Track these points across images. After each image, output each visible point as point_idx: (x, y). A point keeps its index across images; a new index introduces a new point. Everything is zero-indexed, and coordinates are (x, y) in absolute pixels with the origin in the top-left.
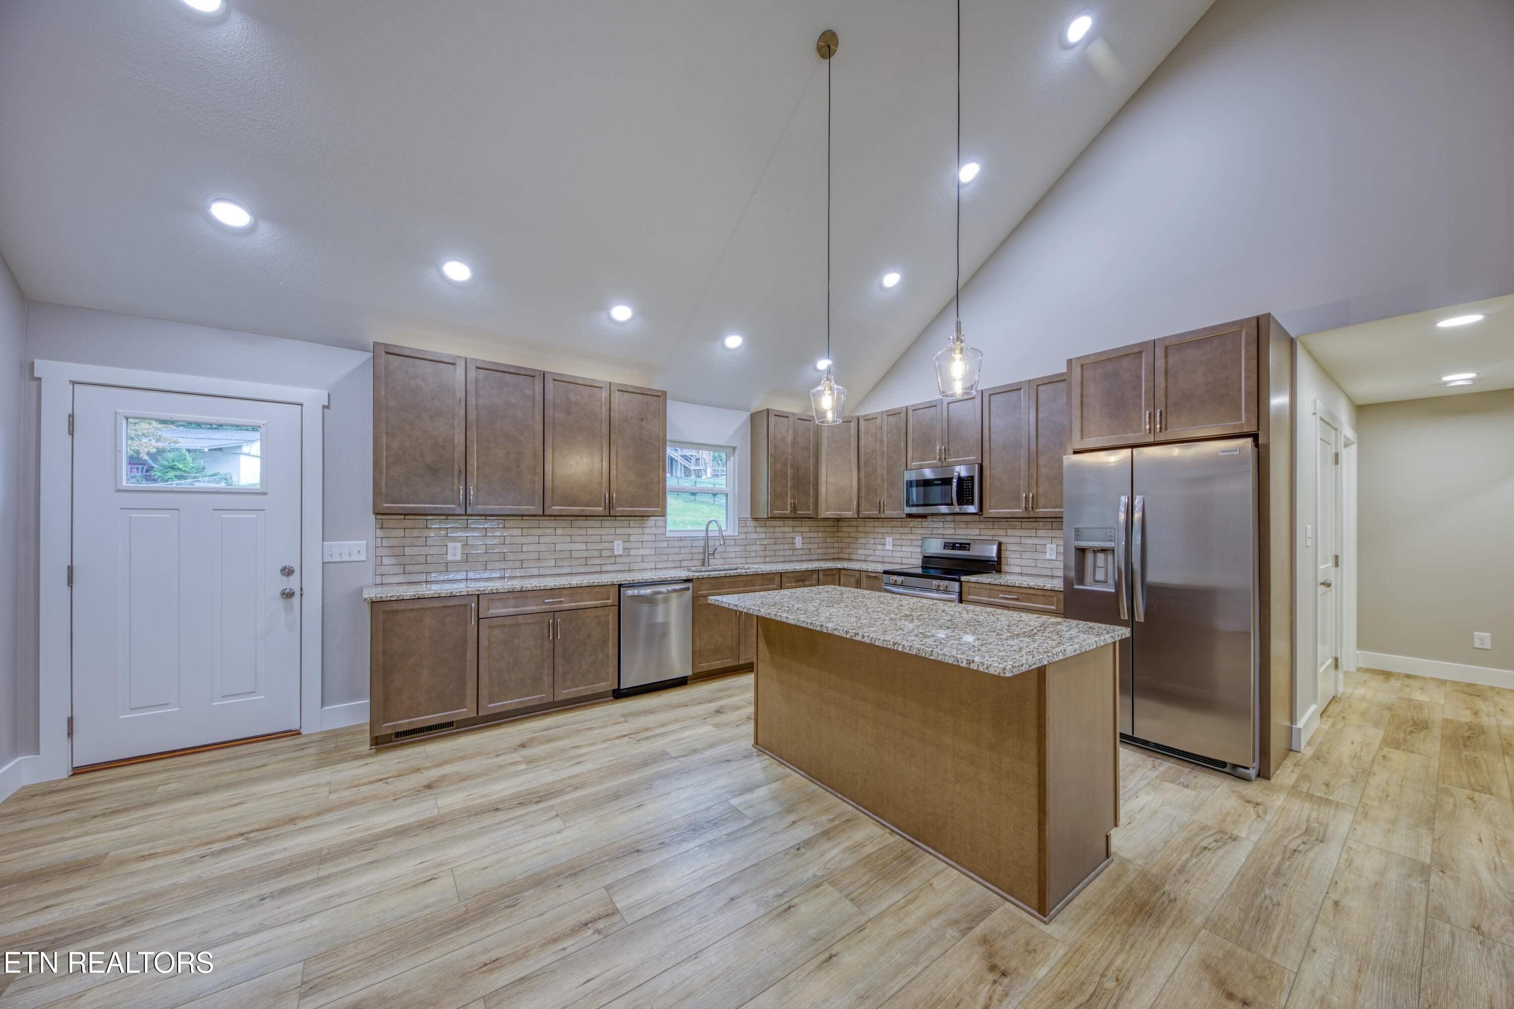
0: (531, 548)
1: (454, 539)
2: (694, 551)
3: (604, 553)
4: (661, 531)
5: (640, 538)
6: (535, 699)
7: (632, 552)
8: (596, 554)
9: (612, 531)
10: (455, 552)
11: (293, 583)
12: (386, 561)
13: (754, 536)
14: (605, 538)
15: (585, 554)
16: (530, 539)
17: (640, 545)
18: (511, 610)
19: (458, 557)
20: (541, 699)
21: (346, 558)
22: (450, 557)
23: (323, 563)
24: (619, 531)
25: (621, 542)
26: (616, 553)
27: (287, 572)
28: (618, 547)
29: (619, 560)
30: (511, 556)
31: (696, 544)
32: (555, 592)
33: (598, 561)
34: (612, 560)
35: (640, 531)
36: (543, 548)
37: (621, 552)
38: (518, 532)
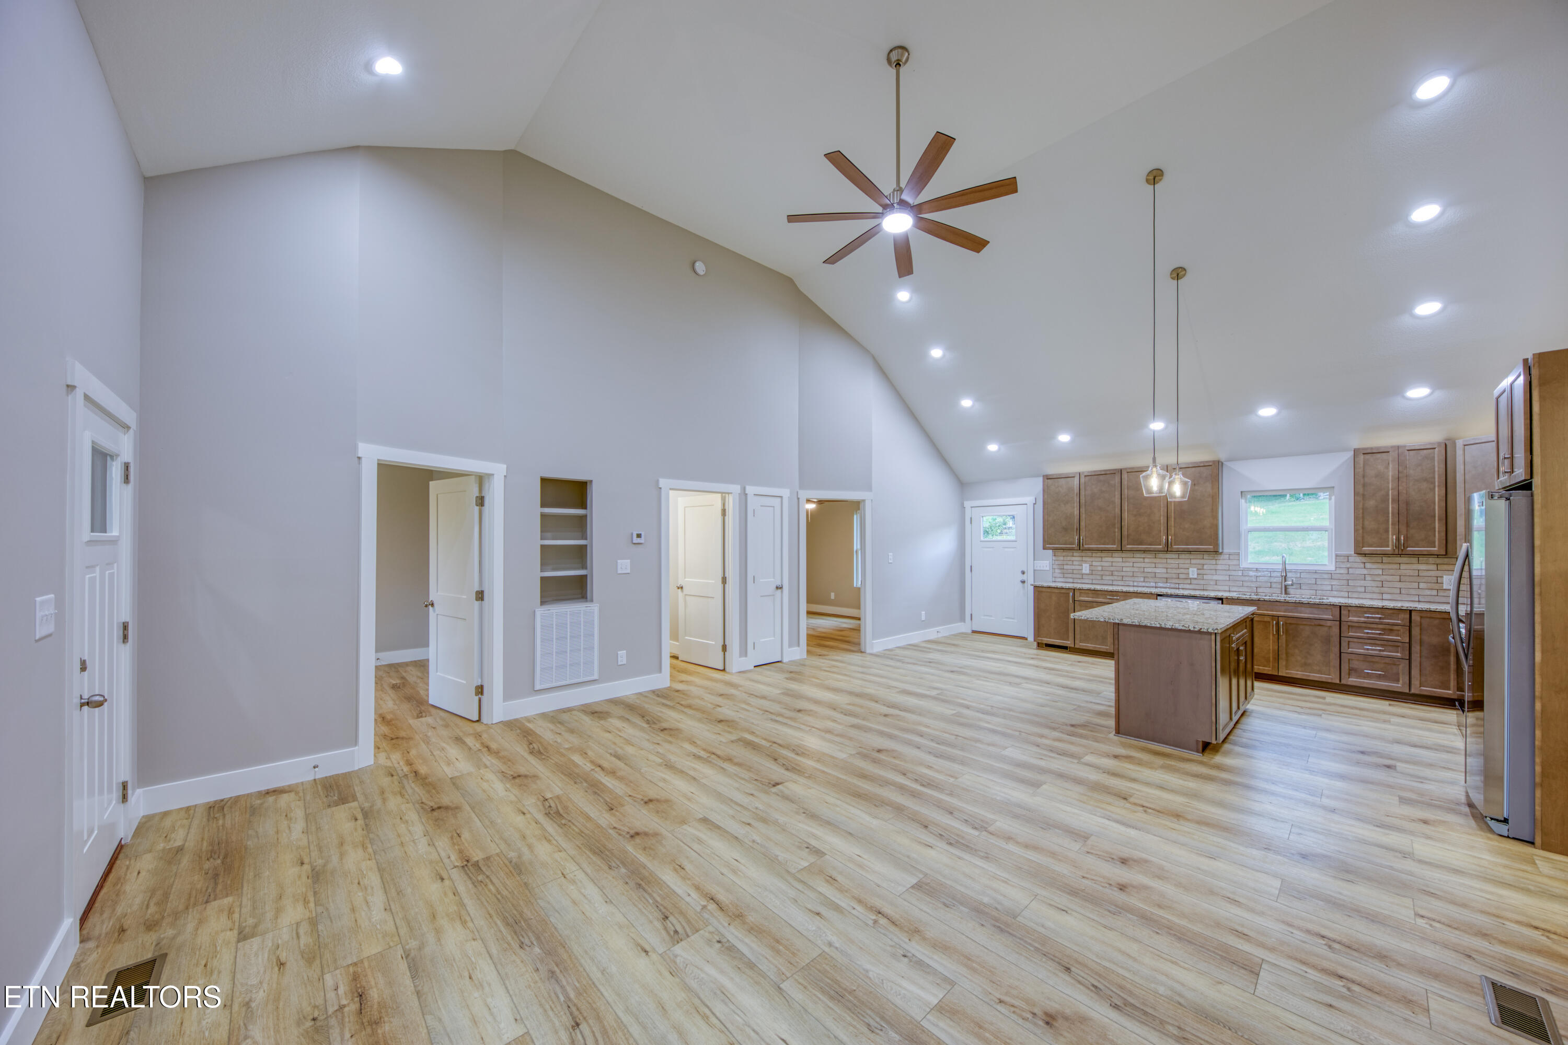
0: (1128, 569)
1: (1086, 562)
2: (1272, 580)
3: (1181, 576)
4: (1235, 562)
5: (1213, 567)
6: (1103, 648)
7: (1205, 577)
8: (1174, 576)
9: (1188, 561)
10: (1086, 568)
11: (1024, 577)
12: (1057, 571)
13: (1365, 572)
14: (1181, 566)
15: (1166, 576)
16: (1127, 564)
17: (1214, 572)
18: (1090, 599)
19: (1088, 572)
20: (1107, 649)
21: (1042, 569)
22: (1084, 571)
23: (1034, 570)
24: (1193, 561)
25: (1195, 569)
26: (1191, 576)
27: (1023, 573)
28: (1193, 572)
29: (1194, 582)
30: (1116, 573)
31: (1274, 574)
32: (1114, 593)
33: (1177, 581)
34: (1189, 581)
35: (1214, 562)
36: (1136, 570)
37: (1195, 576)
38: (1120, 560)
